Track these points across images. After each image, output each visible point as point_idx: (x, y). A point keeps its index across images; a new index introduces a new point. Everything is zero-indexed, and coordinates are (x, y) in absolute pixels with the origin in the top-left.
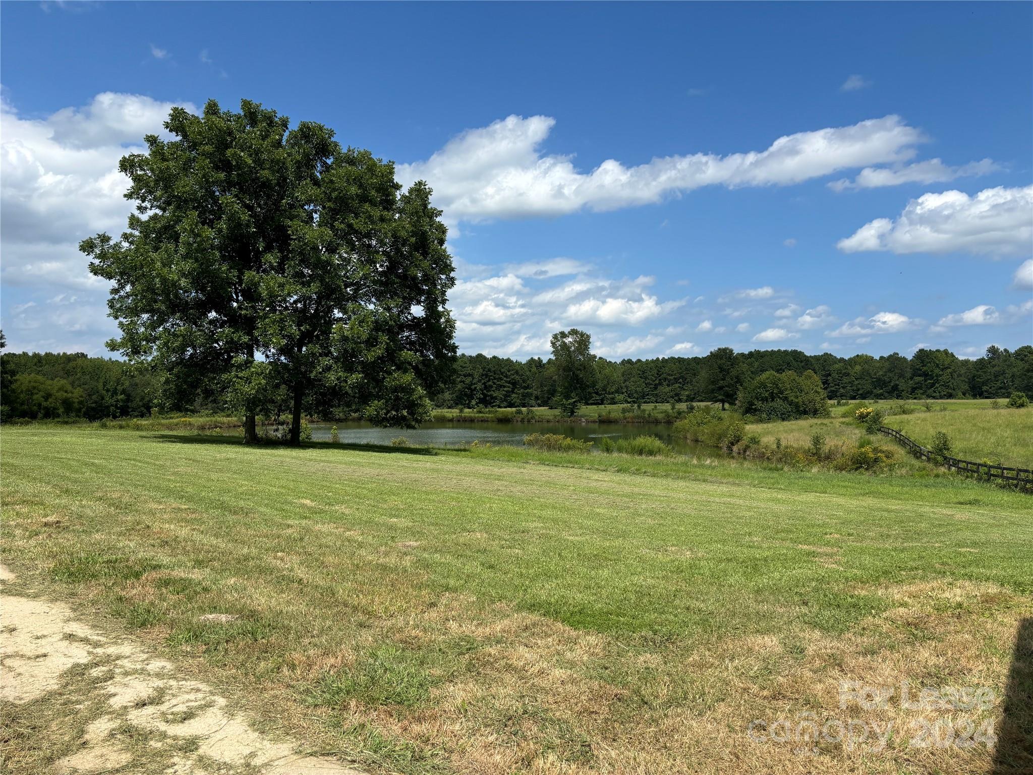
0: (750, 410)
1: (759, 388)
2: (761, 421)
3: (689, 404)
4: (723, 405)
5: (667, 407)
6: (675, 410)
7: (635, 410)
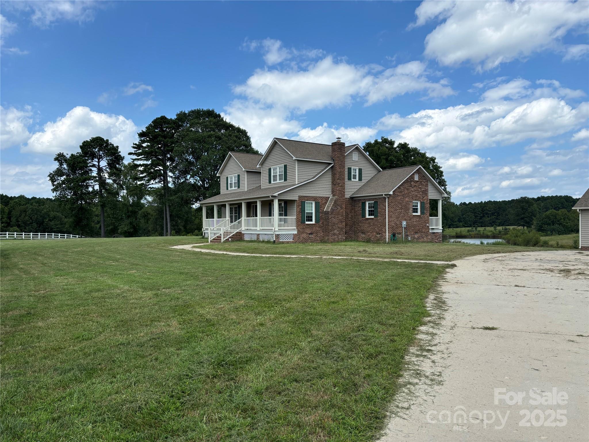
0: (540, 229)
1: (546, 218)
2: (547, 235)
3: (504, 227)
4: (524, 228)
5: (492, 229)
6: (497, 231)
7: (474, 230)
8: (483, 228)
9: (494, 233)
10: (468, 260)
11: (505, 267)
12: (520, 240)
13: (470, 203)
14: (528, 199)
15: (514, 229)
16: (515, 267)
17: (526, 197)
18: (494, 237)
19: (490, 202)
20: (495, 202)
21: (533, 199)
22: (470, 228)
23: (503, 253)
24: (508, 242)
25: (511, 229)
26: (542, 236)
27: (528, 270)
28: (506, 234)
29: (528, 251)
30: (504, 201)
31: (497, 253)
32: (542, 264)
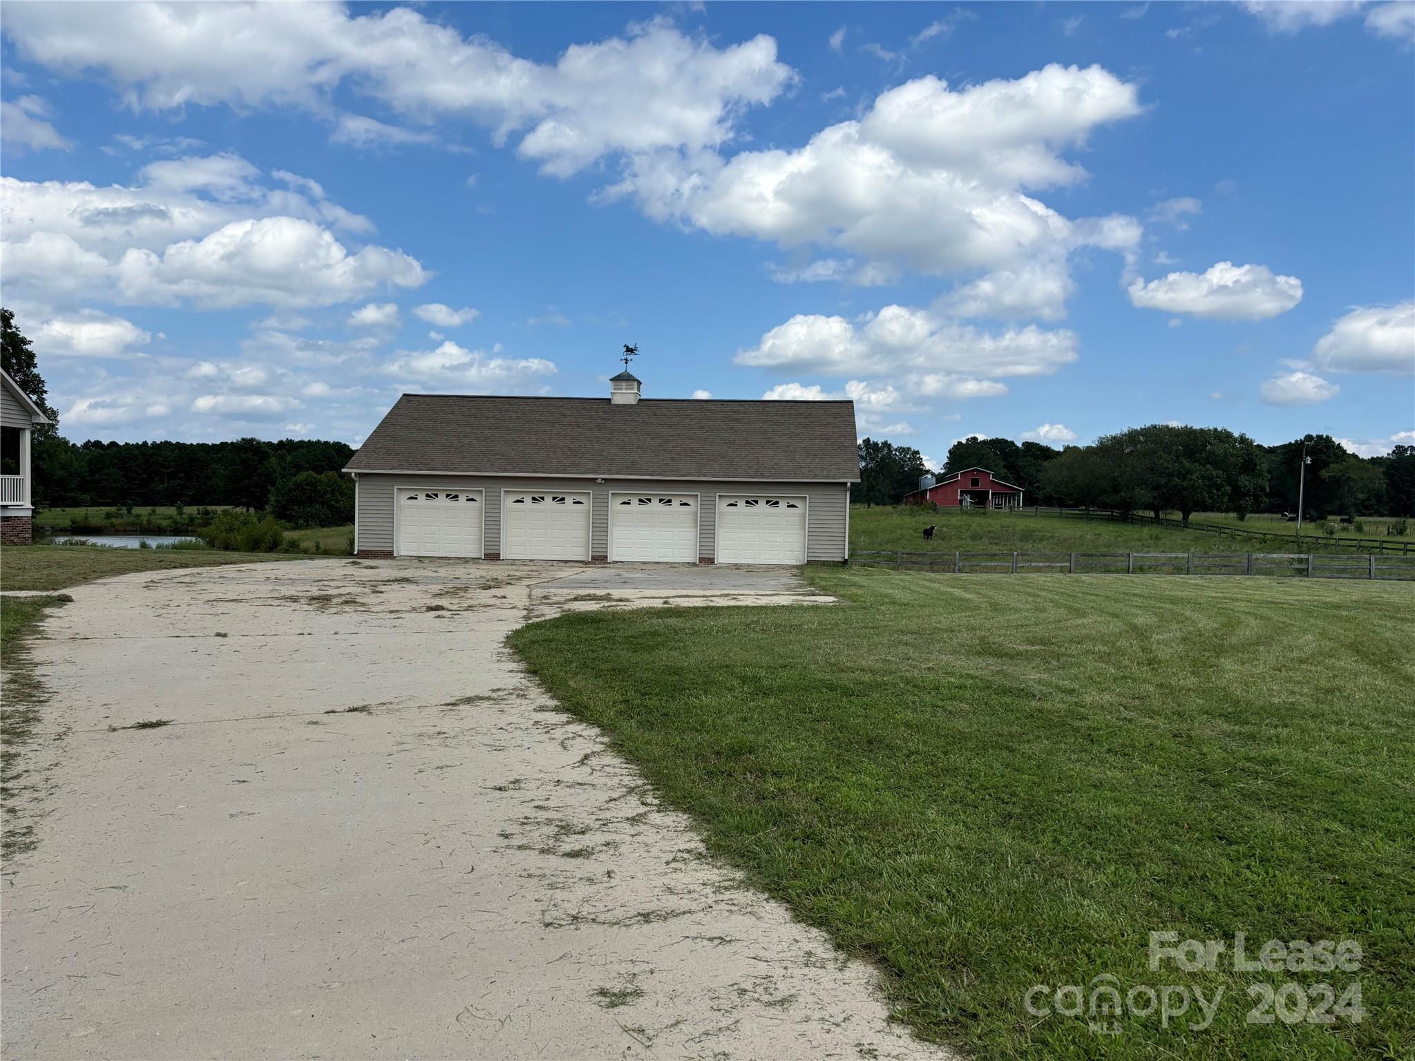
0: (285, 514)
1: (295, 490)
3: (201, 508)
4: (248, 510)
5: (171, 511)
6: (184, 516)
7: (123, 515)
8: (149, 509)
9: (176, 523)
10: (105, 584)
11: (198, 597)
12: (239, 538)
13: (113, 444)
14: (259, 443)
15: (225, 512)
16: (220, 596)
17: (252, 440)
18: (176, 532)
19: (167, 443)
20: (180, 447)
21: (270, 444)
22: (114, 509)
23: (195, 566)
24: (211, 544)
25: (219, 512)
26: (287, 529)
27: (247, 601)
28: (206, 523)
29: (251, 562)
30: (204, 445)
31: (181, 567)
32: (277, 588)
